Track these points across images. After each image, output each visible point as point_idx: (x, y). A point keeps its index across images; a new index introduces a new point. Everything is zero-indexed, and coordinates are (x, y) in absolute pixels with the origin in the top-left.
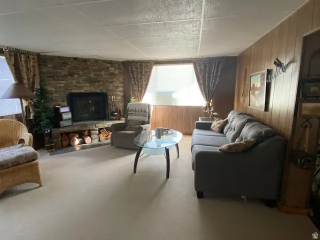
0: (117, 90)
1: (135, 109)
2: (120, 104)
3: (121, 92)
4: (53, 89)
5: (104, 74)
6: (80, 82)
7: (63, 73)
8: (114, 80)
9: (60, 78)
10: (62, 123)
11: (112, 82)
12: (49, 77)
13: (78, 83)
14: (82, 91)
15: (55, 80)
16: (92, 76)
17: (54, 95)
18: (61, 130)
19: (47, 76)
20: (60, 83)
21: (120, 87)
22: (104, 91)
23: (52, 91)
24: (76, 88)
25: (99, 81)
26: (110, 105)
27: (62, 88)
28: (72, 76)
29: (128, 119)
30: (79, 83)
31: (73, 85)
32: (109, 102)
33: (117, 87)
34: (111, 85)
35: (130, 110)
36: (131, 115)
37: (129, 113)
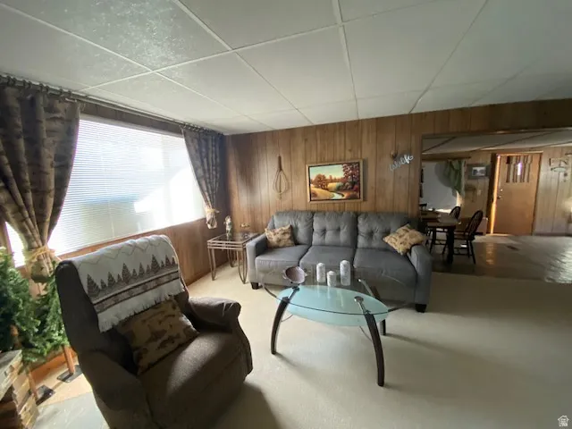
1: (111, 279)
35: (100, 287)
36: (113, 302)
37: (98, 303)
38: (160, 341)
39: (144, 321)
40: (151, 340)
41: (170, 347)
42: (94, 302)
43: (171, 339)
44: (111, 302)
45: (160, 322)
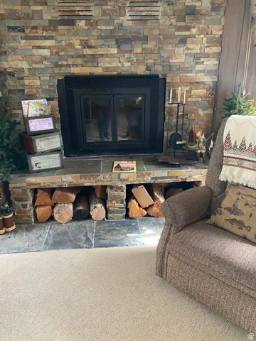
0: (199, 67)
1: (243, 144)
2: (201, 112)
3: (209, 73)
4: (25, 65)
5: (165, 14)
6: (92, 42)
7: (47, 17)
8: (194, 31)
9: (40, 32)
10: (34, 160)
11: (183, 41)
12: (14, 29)
13: (86, 45)
14: (98, 71)
15: (27, 38)
16: (126, 20)
17: (26, 82)
18: (32, 180)
19: (9, 28)
20: (39, 47)
21: (207, 56)
22: (158, 70)
23: (22, 70)
24: (80, 61)
25: (145, 39)
26: (170, 115)
27: (45, 63)
28: (71, 23)
29: (222, 178)
30: (90, 47)
31: (72, 53)
32: (167, 105)
33: (197, 58)
34: (181, 50)
35: (238, 147)
36: (236, 164)
37: (228, 157)
38: (232, 216)
39: (239, 194)
40: (228, 209)
41: (235, 228)
42: (225, 155)
43: (241, 224)
44: (235, 162)
45: (247, 204)
